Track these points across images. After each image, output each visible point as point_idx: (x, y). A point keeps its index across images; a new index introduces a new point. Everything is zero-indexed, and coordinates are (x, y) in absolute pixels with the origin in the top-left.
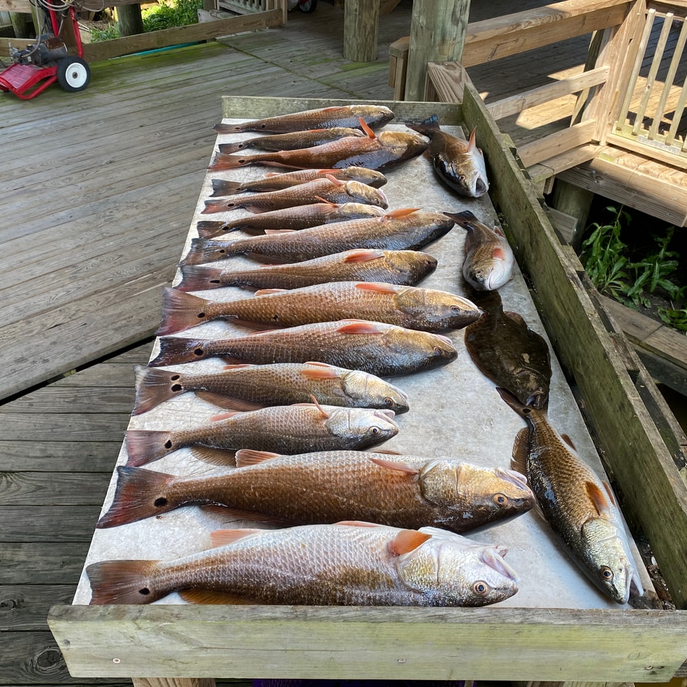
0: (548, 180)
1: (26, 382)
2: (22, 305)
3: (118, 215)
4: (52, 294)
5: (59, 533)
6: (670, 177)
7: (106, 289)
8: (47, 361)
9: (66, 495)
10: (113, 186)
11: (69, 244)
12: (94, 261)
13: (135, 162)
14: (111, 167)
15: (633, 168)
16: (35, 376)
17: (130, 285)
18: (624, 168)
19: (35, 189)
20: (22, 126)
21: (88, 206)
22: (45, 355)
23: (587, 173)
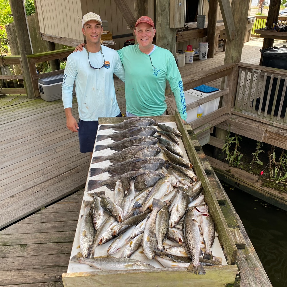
0: (211, 128)
1: (27, 213)
2: (24, 185)
3: (57, 150)
4: (35, 180)
5: (43, 265)
6: (255, 125)
7: (54, 177)
8: (35, 204)
9: (44, 251)
10: (55, 140)
11: (40, 162)
12: (49, 167)
13: (63, 130)
14: (55, 133)
15: (241, 122)
16: (31, 210)
17: (63, 175)
18: (238, 122)
19: (27, 143)
20: (21, 120)
21: (46, 147)
22: (34, 202)
23: (226, 124)
